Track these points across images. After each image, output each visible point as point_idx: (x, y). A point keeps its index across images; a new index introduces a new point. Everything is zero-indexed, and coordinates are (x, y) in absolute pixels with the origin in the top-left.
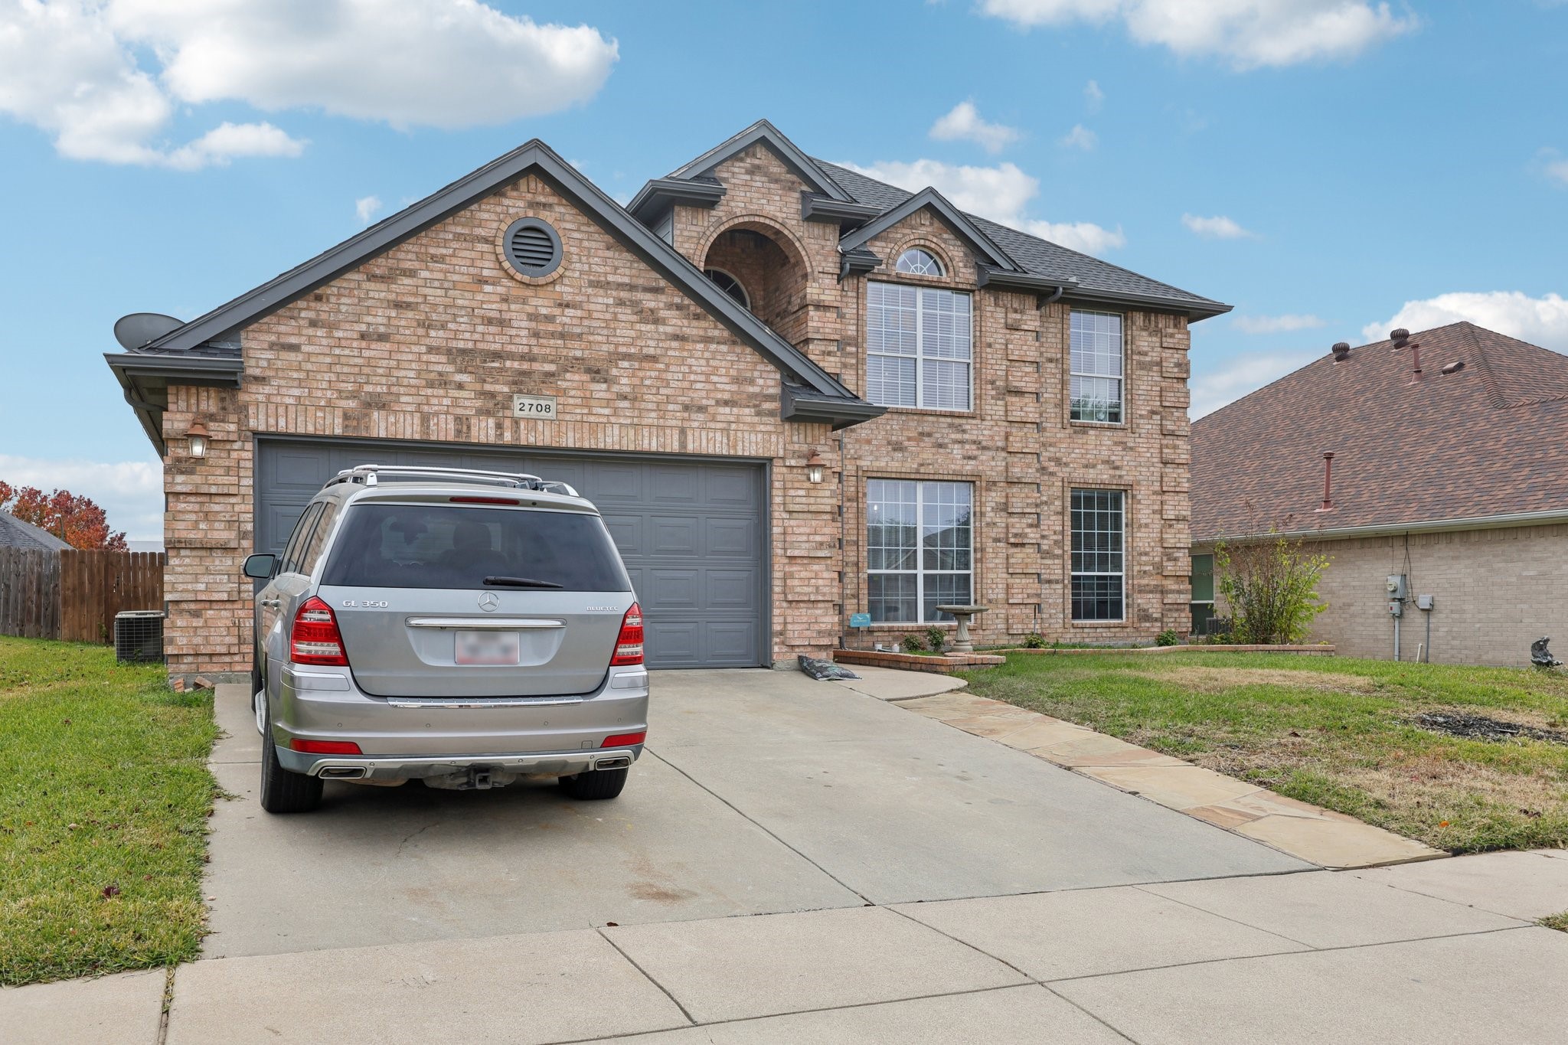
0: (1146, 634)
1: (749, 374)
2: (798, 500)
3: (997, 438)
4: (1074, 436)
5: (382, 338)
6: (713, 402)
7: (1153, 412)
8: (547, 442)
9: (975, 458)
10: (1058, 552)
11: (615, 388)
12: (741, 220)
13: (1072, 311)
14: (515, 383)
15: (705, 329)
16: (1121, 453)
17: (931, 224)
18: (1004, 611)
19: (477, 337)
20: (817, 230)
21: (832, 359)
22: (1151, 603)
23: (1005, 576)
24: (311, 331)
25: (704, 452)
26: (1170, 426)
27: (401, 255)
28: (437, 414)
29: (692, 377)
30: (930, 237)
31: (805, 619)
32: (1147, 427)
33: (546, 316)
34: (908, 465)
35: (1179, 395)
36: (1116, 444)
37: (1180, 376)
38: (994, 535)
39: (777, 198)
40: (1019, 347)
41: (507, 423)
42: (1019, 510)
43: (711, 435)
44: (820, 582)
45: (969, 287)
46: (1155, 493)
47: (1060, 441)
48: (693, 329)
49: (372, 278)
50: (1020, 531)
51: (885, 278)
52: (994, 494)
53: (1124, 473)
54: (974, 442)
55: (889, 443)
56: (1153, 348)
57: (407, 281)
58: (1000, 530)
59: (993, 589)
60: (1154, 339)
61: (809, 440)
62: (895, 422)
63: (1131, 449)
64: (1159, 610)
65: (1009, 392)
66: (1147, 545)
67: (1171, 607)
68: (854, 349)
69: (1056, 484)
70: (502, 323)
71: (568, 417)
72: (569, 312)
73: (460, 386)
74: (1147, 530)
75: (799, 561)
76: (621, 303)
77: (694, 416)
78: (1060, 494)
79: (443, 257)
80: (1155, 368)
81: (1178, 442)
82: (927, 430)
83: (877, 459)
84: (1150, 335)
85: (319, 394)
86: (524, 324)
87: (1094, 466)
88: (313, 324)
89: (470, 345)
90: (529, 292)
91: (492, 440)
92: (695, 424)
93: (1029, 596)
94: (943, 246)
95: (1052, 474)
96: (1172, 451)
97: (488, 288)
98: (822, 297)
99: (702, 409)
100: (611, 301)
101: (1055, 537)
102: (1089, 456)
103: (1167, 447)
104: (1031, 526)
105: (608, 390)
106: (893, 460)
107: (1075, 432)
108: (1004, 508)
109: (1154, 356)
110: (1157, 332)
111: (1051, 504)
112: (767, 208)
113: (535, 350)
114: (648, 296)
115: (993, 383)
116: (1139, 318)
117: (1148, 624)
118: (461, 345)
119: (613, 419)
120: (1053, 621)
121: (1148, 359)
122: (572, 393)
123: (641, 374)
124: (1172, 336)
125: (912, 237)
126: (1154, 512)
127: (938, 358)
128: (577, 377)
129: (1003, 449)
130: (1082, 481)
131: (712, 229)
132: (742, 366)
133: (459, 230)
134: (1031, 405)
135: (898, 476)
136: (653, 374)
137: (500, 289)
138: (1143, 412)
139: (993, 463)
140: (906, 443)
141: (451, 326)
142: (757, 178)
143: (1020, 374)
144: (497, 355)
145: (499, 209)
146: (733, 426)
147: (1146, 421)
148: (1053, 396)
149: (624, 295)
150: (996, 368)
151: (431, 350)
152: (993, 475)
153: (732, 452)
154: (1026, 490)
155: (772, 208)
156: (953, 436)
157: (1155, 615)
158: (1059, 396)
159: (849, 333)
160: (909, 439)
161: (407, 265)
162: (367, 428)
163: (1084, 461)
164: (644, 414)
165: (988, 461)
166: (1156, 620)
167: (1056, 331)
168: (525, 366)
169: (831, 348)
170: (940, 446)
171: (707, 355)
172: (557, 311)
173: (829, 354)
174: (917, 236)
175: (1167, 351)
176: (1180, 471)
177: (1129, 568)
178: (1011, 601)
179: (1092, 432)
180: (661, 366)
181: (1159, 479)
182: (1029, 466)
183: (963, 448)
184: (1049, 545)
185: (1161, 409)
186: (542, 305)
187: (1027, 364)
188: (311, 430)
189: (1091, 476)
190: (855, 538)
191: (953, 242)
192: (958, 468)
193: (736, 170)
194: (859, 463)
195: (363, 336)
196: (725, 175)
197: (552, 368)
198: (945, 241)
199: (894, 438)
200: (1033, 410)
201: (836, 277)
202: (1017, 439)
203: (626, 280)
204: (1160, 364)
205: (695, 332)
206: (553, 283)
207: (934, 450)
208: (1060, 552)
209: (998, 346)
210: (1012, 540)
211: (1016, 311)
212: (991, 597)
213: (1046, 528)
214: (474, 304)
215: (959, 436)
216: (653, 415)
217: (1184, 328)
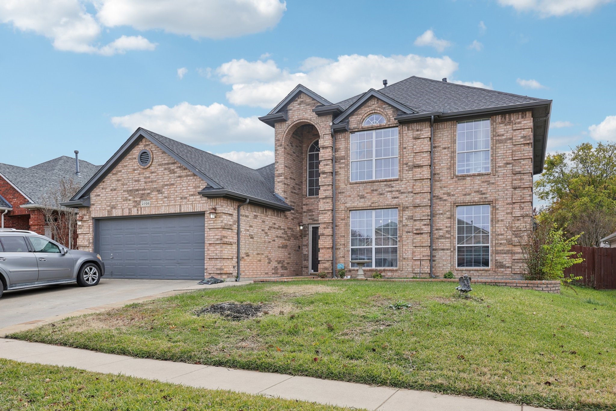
0: (501, 274)
1: (198, 185)
2: (211, 225)
3: (408, 188)
4: (458, 181)
5: (115, 190)
6: (188, 195)
7: (508, 164)
8: (148, 213)
9: (398, 198)
10: (447, 236)
11: (164, 195)
12: (296, 122)
13: (458, 123)
14: (141, 197)
15: (187, 173)
16: (486, 186)
17: (377, 103)
18: (411, 263)
19: (133, 186)
20: (323, 119)
22: (506, 260)
23: (412, 247)
24: (102, 191)
25: (186, 211)
26: (518, 169)
27: (118, 167)
28: (125, 208)
29: (183, 188)
30: (376, 109)
31: (213, 264)
32: (503, 171)
33: (148, 177)
34: (366, 204)
35: (524, 152)
36: (483, 182)
37: (525, 142)
38: (406, 230)
39: (309, 111)
40: (419, 146)
41: (139, 209)
42: (419, 218)
43: (188, 206)
44: (217, 252)
45: (395, 125)
46: (508, 204)
47: (450, 184)
48: (184, 173)
49: (113, 174)
50: (419, 228)
51: (357, 130)
52: (407, 212)
53: (488, 196)
54: (397, 191)
55: (358, 196)
56: (507, 132)
57: (120, 174)
58: (410, 228)
59: (406, 253)
60: (508, 127)
61: (215, 204)
62: (361, 187)
63: (493, 183)
64: (510, 263)
65: (415, 167)
66: (502, 230)
67: (518, 261)
68: (344, 161)
69: (447, 205)
70: (138, 181)
71: (153, 205)
72: (153, 174)
73: (130, 200)
74: (502, 223)
75: (212, 245)
76: (165, 169)
77: (183, 201)
78: (449, 209)
79: (127, 165)
80: (509, 141)
81: (524, 177)
82: (375, 188)
83: (353, 202)
84: (506, 125)
85: (103, 206)
86: (143, 180)
87: (469, 194)
88: (103, 189)
89: (132, 188)
90: (144, 171)
91: (136, 214)
92: (184, 203)
93: (423, 256)
94: (382, 110)
95: (445, 200)
96: (519, 181)
97: (136, 172)
98: (324, 144)
99: (186, 198)
100: (163, 169)
101: (447, 229)
102: (466, 190)
103: (516, 180)
104: (425, 225)
105: (162, 196)
106: (360, 202)
107: (458, 180)
108: (411, 218)
109: (509, 135)
110: (510, 123)
111: (444, 214)
112: (305, 115)
113: (146, 187)
114: (172, 165)
115: (406, 164)
116: (499, 119)
117: (502, 270)
118: (130, 189)
119: (163, 204)
120: (445, 267)
121: (503, 137)
122: (154, 198)
123: (170, 190)
124: (519, 123)
125: (368, 111)
126: (507, 213)
127: (383, 158)
128: (155, 193)
129: (412, 192)
130: (462, 202)
131: (286, 128)
132: (196, 182)
133: (130, 157)
134: (426, 171)
135: (362, 208)
136: (173, 189)
137: (138, 171)
138: (501, 165)
139: (407, 199)
140: (366, 195)
141: (128, 184)
142: (302, 106)
143: (420, 158)
144: (137, 190)
145: (138, 149)
146: (194, 202)
147: (502, 169)
148: (446, 164)
149: (166, 166)
150: (409, 158)
151: (124, 191)
152: (407, 204)
153: (193, 211)
154: (424, 209)
155: (307, 115)
156: (387, 190)
157: (507, 265)
158: (449, 164)
160: (367, 193)
161: (120, 169)
162: (112, 214)
163: (464, 193)
164: (171, 202)
165: (404, 198)
166: (508, 267)
167: (448, 134)
168: (143, 192)
170: (381, 194)
171: (187, 181)
172: (150, 175)
174: (371, 110)
175: (517, 131)
176: (525, 191)
177: (492, 242)
178: (414, 258)
179: (468, 178)
180: (175, 186)
181: (511, 197)
182: (424, 198)
183: (392, 194)
184: (443, 233)
185: (513, 161)
186: (147, 174)
187: (424, 153)
188: (102, 216)
189: (468, 199)
190: (344, 235)
191: (387, 108)
192: (389, 202)
193: (295, 105)
194: (346, 205)
195: (111, 190)
196: (291, 108)
197: (149, 191)
198: (384, 109)
199: (361, 194)
200: (427, 173)
201: (330, 135)
202: (418, 187)
203: (167, 162)
204: (511, 139)
205: (184, 174)
206: (149, 167)
207: (378, 196)
208: (449, 236)
209: (409, 148)
210: (415, 232)
211: (418, 130)
212: (405, 257)
213: (442, 225)
214: (133, 177)
215: (390, 189)
216: (173, 202)
217: (528, 117)
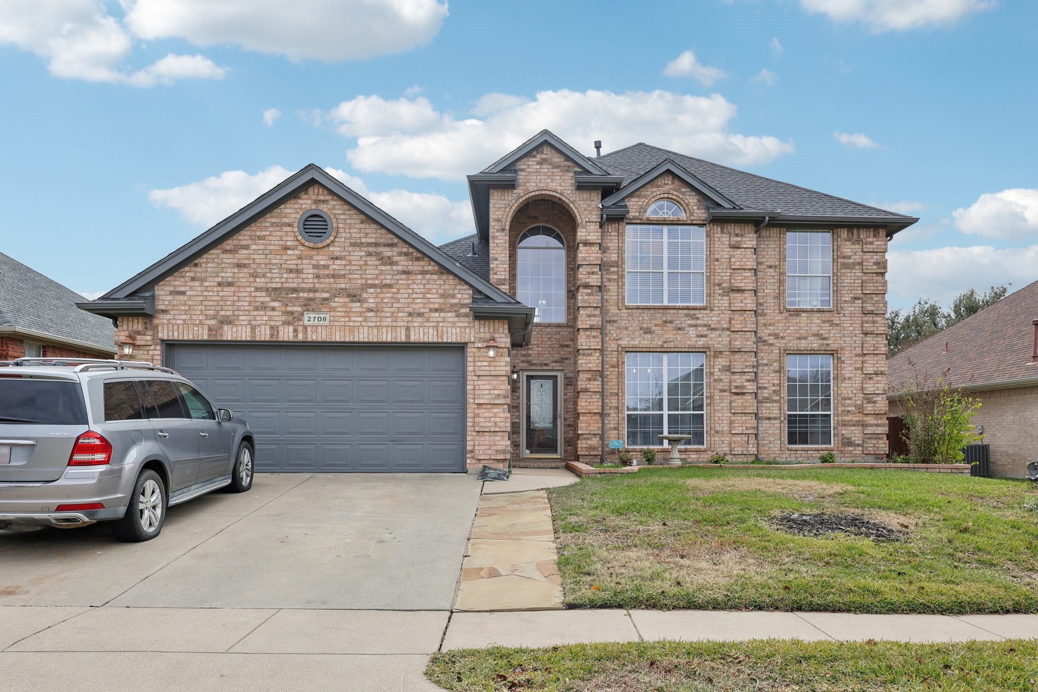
0: (849, 455)
1: (451, 292)
2: (483, 368)
3: (723, 322)
4: (790, 318)
5: (230, 284)
6: (428, 310)
7: (856, 298)
8: (324, 339)
9: (706, 336)
10: (776, 398)
11: (365, 305)
12: (533, 194)
13: (788, 231)
14: (305, 305)
15: (423, 266)
16: (828, 328)
17: (673, 183)
18: (728, 439)
19: (283, 280)
20: (585, 195)
21: (595, 276)
22: (855, 434)
23: (729, 415)
24: (191, 284)
25: (421, 340)
26: (869, 307)
27: (241, 238)
28: (260, 325)
29: (414, 296)
30: (672, 192)
31: (487, 443)
32: (850, 309)
33: (324, 266)
34: (655, 343)
35: (877, 285)
36: (824, 322)
37: (879, 271)
38: (720, 387)
39: (558, 178)
40: (739, 260)
41: (300, 329)
42: (740, 370)
43: (426, 330)
44: (498, 419)
45: (701, 222)
46: (857, 355)
47: (779, 321)
48: (416, 266)
49: (225, 251)
50: (740, 384)
51: (638, 221)
52: (720, 360)
53: (830, 342)
54: (705, 326)
55: (641, 329)
56: (855, 253)
57: (244, 252)
58: (725, 384)
59: (719, 424)
60: (856, 246)
61: (492, 330)
62: (646, 315)
63: (837, 325)
64: (861, 438)
65: (732, 290)
66: (850, 392)
67: (871, 436)
68: (616, 269)
69: (774, 351)
70: (298, 271)
71: (336, 324)
72: (337, 262)
73: (273, 309)
74: (850, 382)
75: (484, 406)
76: (369, 254)
77: (415, 319)
78: (777, 358)
79: (264, 236)
80: (857, 267)
81: (877, 319)
82: (669, 319)
83: (632, 339)
84: (853, 244)
85: (196, 317)
86: (311, 271)
87: (805, 338)
88: (193, 279)
89: (279, 285)
90: (314, 253)
91: (291, 339)
92: (416, 324)
93: (747, 428)
94: (681, 196)
95: (771, 345)
96: (872, 325)
97: (290, 252)
98: (588, 238)
99: (420, 315)
100: (363, 254)
101: (774, 388)
102: (801, 331)
103: (867, 322)
104: (749, 381)
105: (361, 307)
106: (644, 340)
107: (790, 315)
108: (728, 369)
109: (857, 258)
110: (859, 241)
111: (770, 365)
112: (551, 184)
113: (317, 286)
114: (387, 249)
115: (719, 285)
116: (844, 233)
117: (851, 448)
118: (274, 285)
119: (364, 324)
120: (771, 446)
121: (851, 261)
122: (339, 309)
123: (381, 296)
124: (871, 243)
125: (658, 193)
126: (856, 369)
127: (679, 271)
128: (342, 300)
129: (728, 329)
130: (795, 349)
131: (514, 201)
132: (447, 287)
133: (273, 220)
134: (749, 298)
135: (648, 350)
136: (389, 295)
137: (297, 252)
138: (847, 299)
139: (720, 339)
140: (654, 328)
141: (268, 275)
142: (545, 167)
143: (740, 278)
144: (294, 290)
145: (296, 206)
146: (441, 324)
147: (849, 305)
148: (772, 291)
149: (371, 249)
150: (723, 275)
151: (257, 289)
152: (720, 347)
153: (440, 340)
154: (746, 357)
155: (554, 184)
156: (689, 322)
157: (856, 442)
158: (777, 291)
159: (613, 259)
160: (656, 325)
161: (245, 243)
162: (221, 335)
163: (797, 335)
164: (383, 319)
165: (716, 338)
166: (858, 445)
167: (775, 246)
168: (311, 295)
169: (595, 270)
170: (679, 329)
171: (424, 282)
172: (330, 262)
173: (593, 273)
174: (662, 192)
175: (867, 254)
176: (878, 339)
177: (836, 409)
178: (733, 432)
179: (804, 315)
180: (395, 290)
181: (861, 345)
182: (747, 340)
183: (696, 330)
184: (769, 394)
185: (862, 296)
186: (322, 259)
187: (747, 271)
188: (191, 337)
189: (803, 345)
190: (616, 391)
191: (689, 194)
192: (693, 343)
193: (531, 163)
194: (619, 342)
195: (219, 284)
196: (523, 167)
197: (327, 295)
198: (683, 194)
199: (645, 325)
200: (751, 301)
201: (598, 224)
202: (738, 322)
203: (373, 240)
204: (861, 264)
205: (416, 268)
206: (328, 245)
207: (674, 332)
208: (778, 398)
209: (723, 260)
210: (734, 391)
211: (737, 235)
212: (718, 429)
213: (766, 382)
214: (282, 262)
215: (693, 322)
216: (389, 320)
217: (882, 237)
